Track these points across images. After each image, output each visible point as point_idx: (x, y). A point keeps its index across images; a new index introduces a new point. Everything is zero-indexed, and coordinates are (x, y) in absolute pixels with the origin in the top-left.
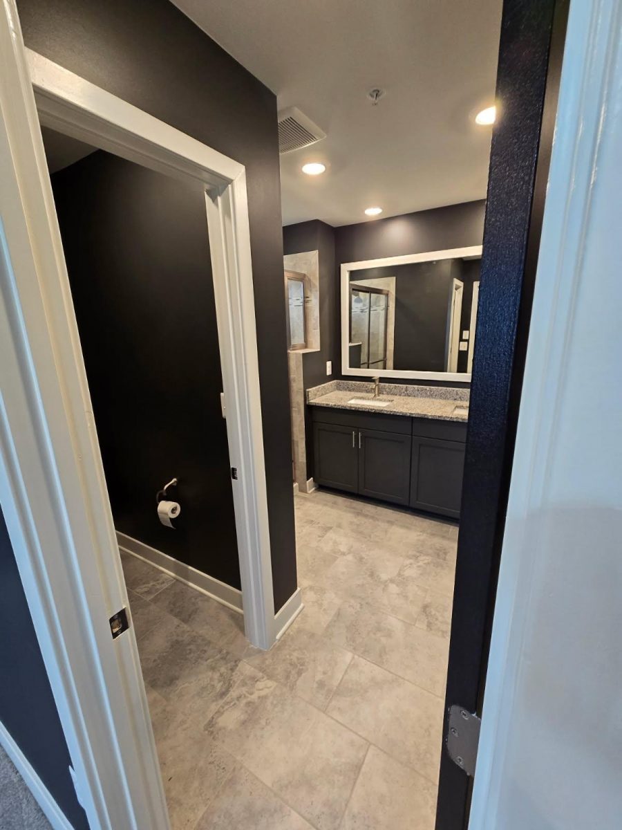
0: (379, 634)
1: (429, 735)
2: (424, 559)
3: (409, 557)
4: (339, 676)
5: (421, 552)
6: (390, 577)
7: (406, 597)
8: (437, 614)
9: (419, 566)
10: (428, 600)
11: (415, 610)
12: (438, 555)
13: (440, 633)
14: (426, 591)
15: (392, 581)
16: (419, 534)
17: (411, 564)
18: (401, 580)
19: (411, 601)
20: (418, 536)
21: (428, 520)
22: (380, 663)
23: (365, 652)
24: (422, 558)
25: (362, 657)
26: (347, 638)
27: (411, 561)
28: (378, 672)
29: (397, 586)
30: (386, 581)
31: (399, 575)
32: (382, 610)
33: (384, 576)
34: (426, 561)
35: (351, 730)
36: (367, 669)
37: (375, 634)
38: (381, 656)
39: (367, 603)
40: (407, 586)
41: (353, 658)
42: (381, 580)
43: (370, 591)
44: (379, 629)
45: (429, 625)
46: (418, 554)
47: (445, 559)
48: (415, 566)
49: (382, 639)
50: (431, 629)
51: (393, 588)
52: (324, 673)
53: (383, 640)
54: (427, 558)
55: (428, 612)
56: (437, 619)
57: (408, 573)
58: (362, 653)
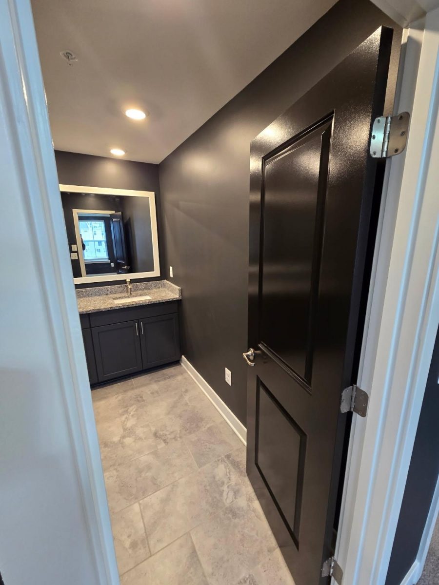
0: (143, 475)
1: (208, 491)
2: (132, 409)
3: (122, 415)
4: (141, 525)
5: (127, 406)
6: (120, 436)
7: (140, 439)
8: (164, 432)
9: (132, 416)
10: (153, 429)
11: (151, 441)
12: (138, 401)
13: (173, 440)
14: (148, 426)
15: (123, 437)
16: (116, 396)
17: (127, 418)
18: (129, 432)
19: (145, 438)
20: (116, 398)
21: (115, 385)
22: (157, 487)
23: (144, 492)
24: (131, 409)
25: (145, 497)
26: (125, 499)
27: (126, 416)
28: (160, 494)
29: (129, 437)
30: (120, 440)
31: (125, 430)
32: (133, 459)
33: (116, 439)
34: (134, 410)
35: (174, 541)
36: (154, 499)
37: (140, 477)
38: (155, 484)
39: (119, 465)
40: (135, 432)
41: (140, 504)
42: (116, 442)
43: (114, 456)
44: (140, 472)
45: (165, 441)
46: (126, 409)
47: (143, 401)
48: (130, 417)
49: (147, 474)
50: (168, 443)
51: (128, 441)
52: (129, 536)
53: (149, 474)
54: (133, 407)
55: (159, 436)
56: (166, 435)
57: (129, 424)
58: (143, 495)
